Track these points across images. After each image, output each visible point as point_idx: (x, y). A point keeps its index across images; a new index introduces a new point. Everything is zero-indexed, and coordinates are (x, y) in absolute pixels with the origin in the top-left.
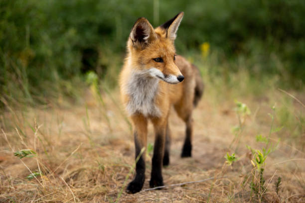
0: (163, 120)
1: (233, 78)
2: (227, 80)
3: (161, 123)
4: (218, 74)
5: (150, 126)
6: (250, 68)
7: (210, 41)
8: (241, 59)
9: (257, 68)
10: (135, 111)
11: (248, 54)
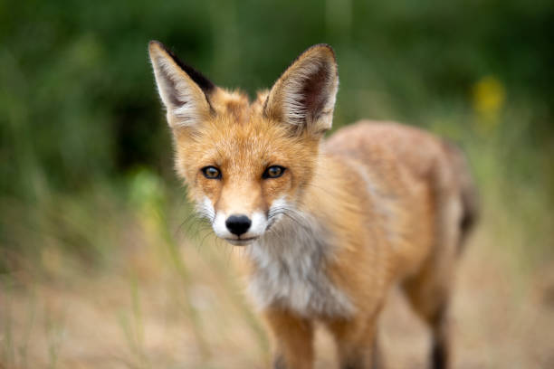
0: (362, 325)
3: (356, 336)
5: (323, 341)
10: (270, 298)
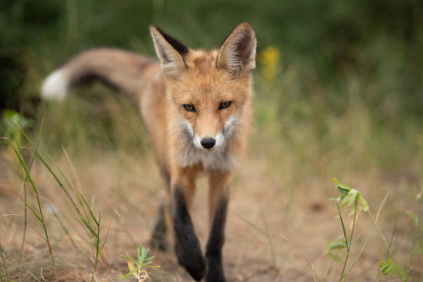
1: (335, 127)
2: (322, 132)
4: (299, 117)
6: (374, 105)
7: (282, 42)
8: (354, 85)
9: (391, 105)
11: (371, 72)
